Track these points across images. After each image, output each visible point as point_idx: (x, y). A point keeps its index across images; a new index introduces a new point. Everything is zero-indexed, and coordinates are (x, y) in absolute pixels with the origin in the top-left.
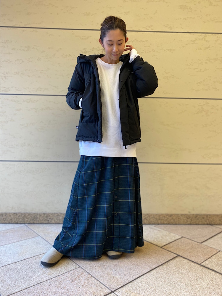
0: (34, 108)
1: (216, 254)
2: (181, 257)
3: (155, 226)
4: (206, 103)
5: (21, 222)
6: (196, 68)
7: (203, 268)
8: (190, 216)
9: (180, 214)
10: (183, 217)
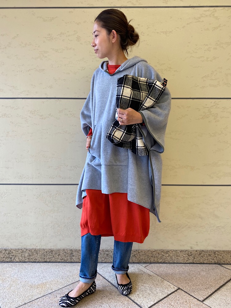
4: (214, 104)
6: (201, 57)
8: (192, 252)
9: (179, 250)
10: (182, 254)
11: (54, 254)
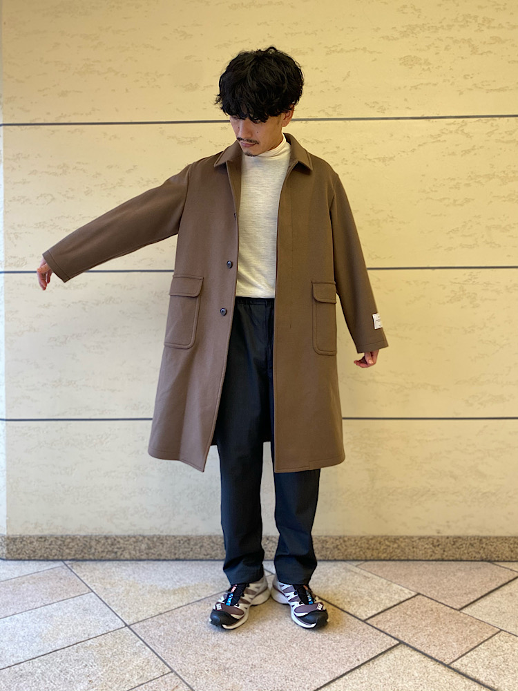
0: (80, 301)
1: (490, 637)
2: (408, 645)
3: (356, 566)
4: (470, 278)
5: (56, 558)
6: (444, 199)
7: (454, 674)
8: (440, 540)
9: (416, 537)
10: (423, 544)
11: (193, 545)
